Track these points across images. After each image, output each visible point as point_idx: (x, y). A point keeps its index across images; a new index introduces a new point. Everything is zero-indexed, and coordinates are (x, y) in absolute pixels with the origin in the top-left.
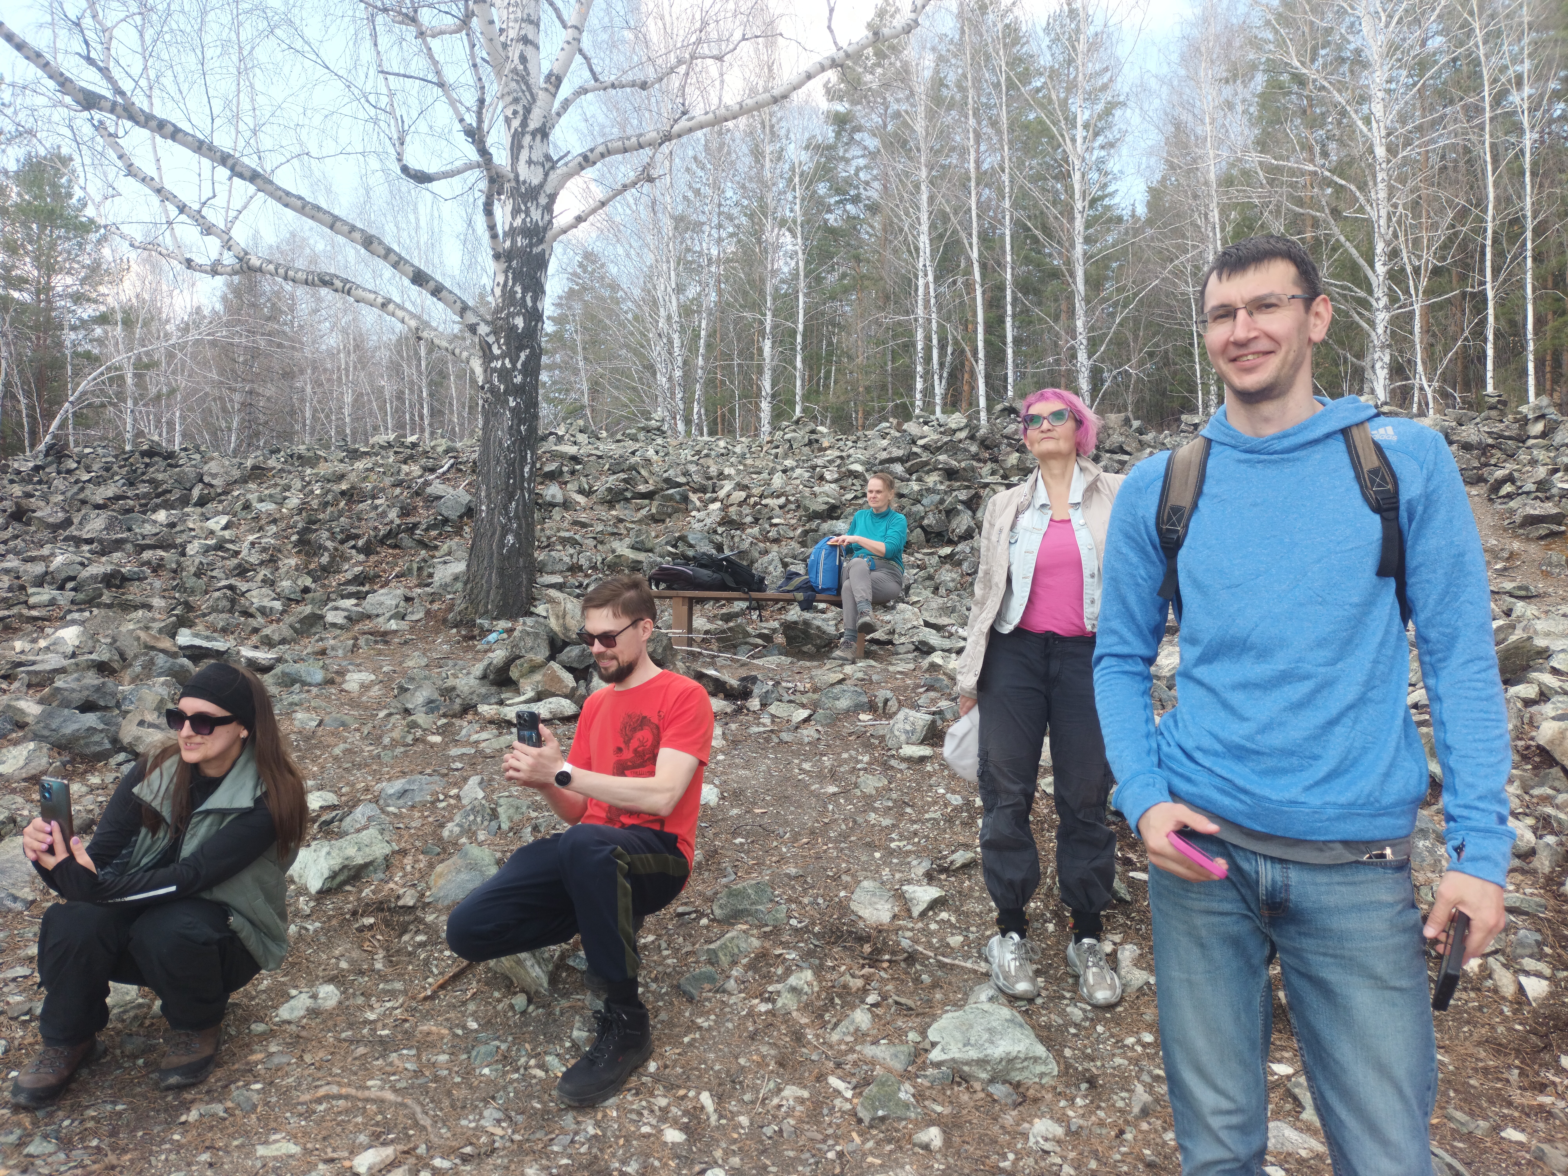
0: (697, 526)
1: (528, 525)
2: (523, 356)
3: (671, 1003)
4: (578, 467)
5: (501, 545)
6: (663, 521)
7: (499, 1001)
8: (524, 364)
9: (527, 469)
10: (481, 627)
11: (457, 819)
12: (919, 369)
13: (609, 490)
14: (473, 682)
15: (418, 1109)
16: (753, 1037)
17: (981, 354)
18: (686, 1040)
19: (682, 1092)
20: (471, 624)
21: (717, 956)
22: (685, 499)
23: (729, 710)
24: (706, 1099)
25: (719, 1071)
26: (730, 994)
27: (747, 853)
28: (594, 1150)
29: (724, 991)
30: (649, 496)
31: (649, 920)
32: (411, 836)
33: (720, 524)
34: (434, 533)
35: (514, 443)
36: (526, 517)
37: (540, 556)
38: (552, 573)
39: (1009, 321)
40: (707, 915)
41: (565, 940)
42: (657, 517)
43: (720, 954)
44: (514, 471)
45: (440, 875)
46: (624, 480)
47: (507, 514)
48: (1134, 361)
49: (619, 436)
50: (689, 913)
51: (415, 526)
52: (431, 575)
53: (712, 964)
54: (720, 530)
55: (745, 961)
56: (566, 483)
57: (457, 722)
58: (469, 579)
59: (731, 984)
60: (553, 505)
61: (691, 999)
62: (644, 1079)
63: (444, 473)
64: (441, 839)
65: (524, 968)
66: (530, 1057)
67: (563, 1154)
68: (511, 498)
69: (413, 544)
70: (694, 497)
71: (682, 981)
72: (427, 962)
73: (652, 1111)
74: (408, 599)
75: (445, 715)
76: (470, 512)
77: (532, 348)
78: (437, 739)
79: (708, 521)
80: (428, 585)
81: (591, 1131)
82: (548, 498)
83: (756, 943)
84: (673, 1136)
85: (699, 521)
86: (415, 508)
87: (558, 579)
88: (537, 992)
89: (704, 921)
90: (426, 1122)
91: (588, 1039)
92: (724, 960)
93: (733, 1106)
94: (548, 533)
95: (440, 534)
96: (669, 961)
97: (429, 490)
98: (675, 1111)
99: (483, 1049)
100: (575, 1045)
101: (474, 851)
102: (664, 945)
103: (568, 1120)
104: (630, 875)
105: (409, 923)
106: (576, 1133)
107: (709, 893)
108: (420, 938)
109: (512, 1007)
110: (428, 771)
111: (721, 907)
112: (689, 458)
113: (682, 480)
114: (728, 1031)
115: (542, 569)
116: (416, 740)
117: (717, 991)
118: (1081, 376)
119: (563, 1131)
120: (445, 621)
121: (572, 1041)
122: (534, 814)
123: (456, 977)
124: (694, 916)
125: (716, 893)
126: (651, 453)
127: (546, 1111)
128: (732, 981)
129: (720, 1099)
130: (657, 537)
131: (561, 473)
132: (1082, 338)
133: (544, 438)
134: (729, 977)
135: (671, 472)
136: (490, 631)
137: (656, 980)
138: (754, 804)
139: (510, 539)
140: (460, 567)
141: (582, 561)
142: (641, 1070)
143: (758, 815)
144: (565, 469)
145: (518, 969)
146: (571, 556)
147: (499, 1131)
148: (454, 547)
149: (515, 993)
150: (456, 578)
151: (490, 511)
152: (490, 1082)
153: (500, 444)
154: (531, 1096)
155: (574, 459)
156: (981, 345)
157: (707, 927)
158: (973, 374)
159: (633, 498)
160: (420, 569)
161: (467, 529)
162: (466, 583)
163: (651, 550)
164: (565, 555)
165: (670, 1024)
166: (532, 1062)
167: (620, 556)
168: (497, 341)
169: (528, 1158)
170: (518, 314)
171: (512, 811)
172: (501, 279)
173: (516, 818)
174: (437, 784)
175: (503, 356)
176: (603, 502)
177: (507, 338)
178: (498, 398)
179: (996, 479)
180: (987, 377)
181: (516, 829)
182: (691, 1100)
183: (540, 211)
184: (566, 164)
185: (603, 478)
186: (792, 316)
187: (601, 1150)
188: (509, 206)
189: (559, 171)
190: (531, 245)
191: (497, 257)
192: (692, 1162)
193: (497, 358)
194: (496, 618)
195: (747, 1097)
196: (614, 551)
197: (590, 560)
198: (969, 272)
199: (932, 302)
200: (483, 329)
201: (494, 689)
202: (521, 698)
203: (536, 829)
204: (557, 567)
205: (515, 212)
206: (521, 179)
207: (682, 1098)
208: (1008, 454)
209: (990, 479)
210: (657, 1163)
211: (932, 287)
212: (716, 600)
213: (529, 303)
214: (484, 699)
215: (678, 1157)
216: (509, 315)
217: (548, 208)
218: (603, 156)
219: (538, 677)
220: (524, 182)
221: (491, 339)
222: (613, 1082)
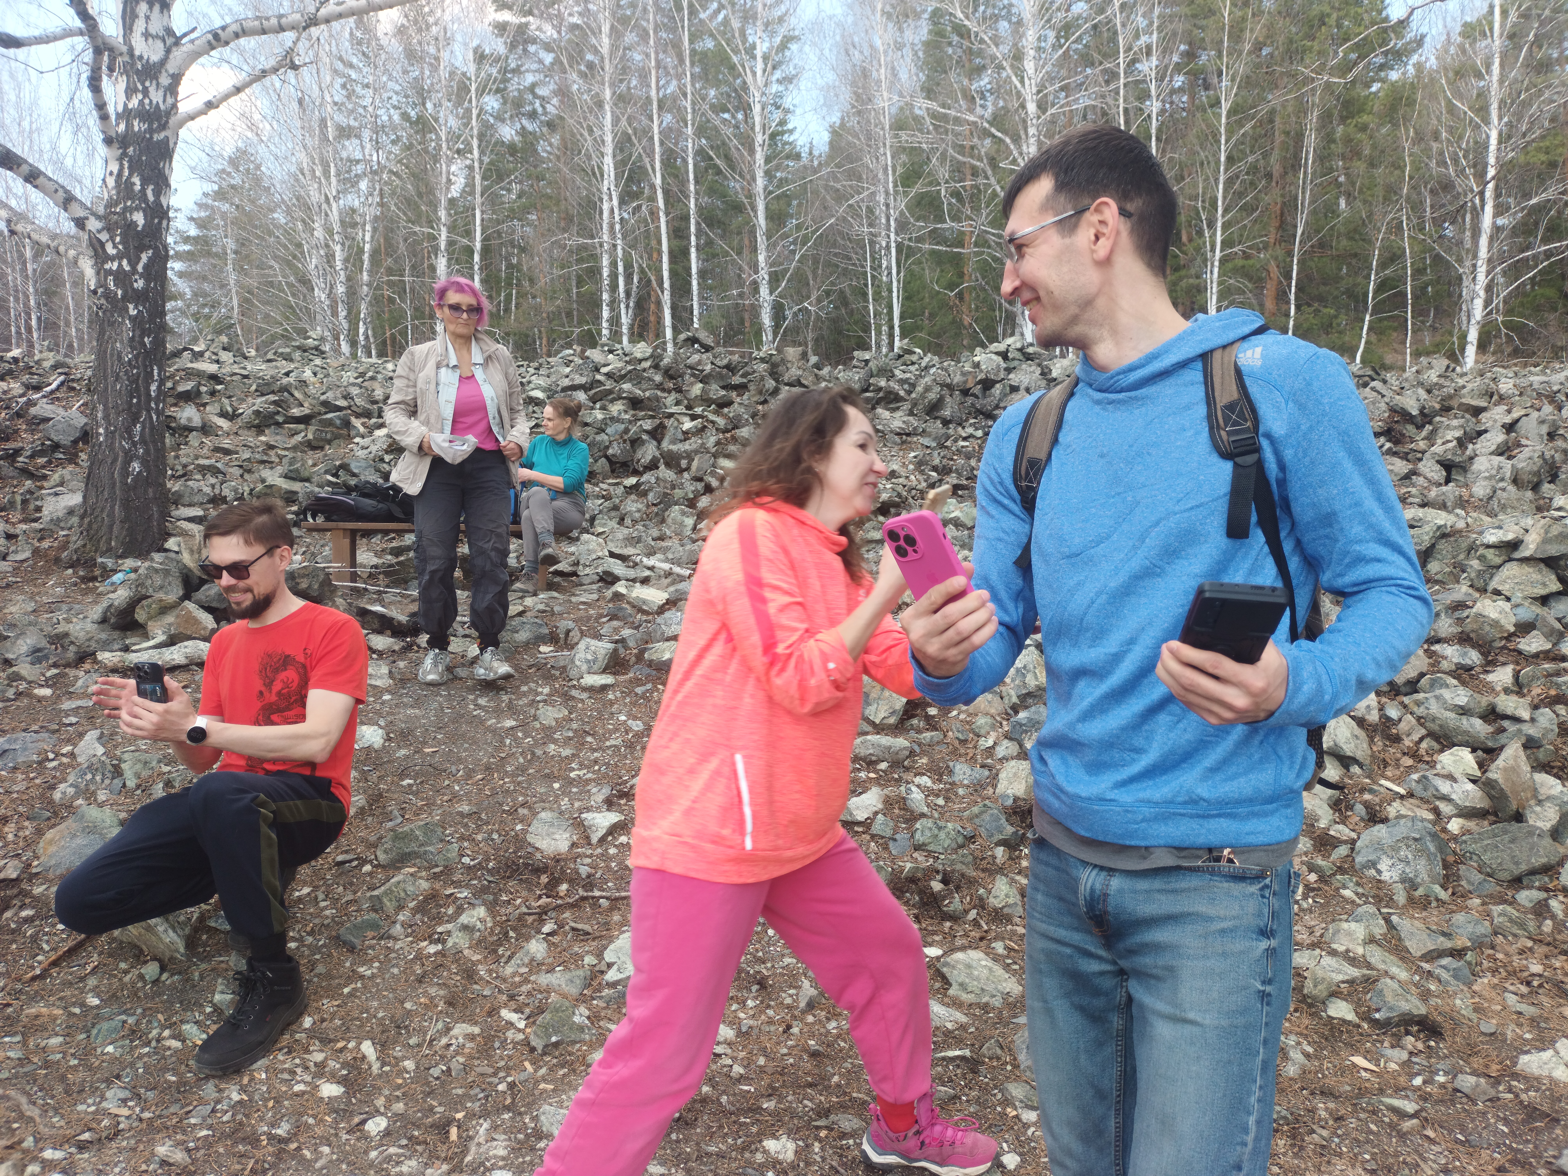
0: (361, 453)
1: (157, 450)
2: (144, 258)
3: (330, 955)
4: (219, 387)
5: (125, 473)
6: (322, 448)
7: (126, 972)
8: (146, 267)
9: (154, 388)
10: (104, 567)
11: (71, 779)
12: (605, 296)
13: (257, 413)
14: (90, 626)
15: (23, 1100)
16: (420, 980)
17: (667, 284)
18: (346, 990)
19: (340, 1045)
20: (91, 564)
21: (381, 902)
22: (347, 424)
23: (396, 648)
24: (367, 1048)
25: (383, 1018)
26: (396, 939)
27: (416, 794)
28: (239, 1117)
29: (389, 937)
30: (304, 420)
31: (304, 871)
32: (13, 801)
33: (386, 451)
34: (41, 461)
35: (136, 357)
36: (154, 442)
37: (174, 486)
38: (190, 505)
39: (693, 250)
40: (371, 862)
41: (205, 900)
42: (314, 443)
43: (385, 900)
44: (137, 389)
45: (51, 842)
46: (275, 403)
47: (131, 438)
48: (813, 298)
49: (270, 356)
50: (350, 861)
51: (17, 452)
52: (38, 509)
53: (376, 911)
54: (388, 459)
55: (412, 905)
56: (205, 405)
57: (72, 672)
58: (85, 512)
59: (397, 929)
60: (190, 429)
61: (352, 949)
62: (297, 1036)
63: (52, 392)
64: (51, 802)
65: (156, 934)
66: (163, 1027)
67: (201, 1126)
68: (135, 419)
69: (15, 473)
70: (357, 423)
71: (342, 931)
72: (35, 939)
73: (307, 1068)
74: (9, 537)
75: (55, 665)
76: (85, 436)
77: (156, 249)
78: (47, 692)
79: (374, 448)
80: (35, 520)
81: (235, 1097)
82: (183, 422)
83: (424, 885)
84: (330, 1090)
85: (363, 448)
86: (16, 431)
87: (198, 512)
88: (172, 959)
89: (367, 868)
90: (33, 1112)
91: (232, 1001)
92: (389, 905)
93: (398, 1052)
94: (184, 460)
95: (49, 462)
96: (327, 912)
97: (33, 411)
98: (331, 1063)
99: (105, 1026)
100: (217, 1010)
101: (93, 812)
102: (321, 896)
103: (209, 1088)
104: (277, 824)
105: (12, 898)
106: (218, 1102)
107: (373, 838)
108: (26, 913)
109: (141, 977)
110: (35, 727)
111: (385, 852)
112: (352, 380)
113: (342, 403)
114: (393, 976)
115: (177, 500)
116: (19, 694)
117: (381, 938)
118: (763, 311)
119: (202, 1102)
120: (57, 560)
121: (214, 1006)
122: (167, 769)
123: (71, 952)
124: (355, 863)
125: (380, 838)
126: (308, 374)
127: (182, 1083)
128: (398, 926)
129: (383, 1046)
130: (314, 465)
131: (199, 393)
132: (764, 274)
133: (177, 354)
134: (394, 922)
135: (330, 395)
136: (115, 571)
137: (311, 933)
138: (425, 743)
139: (136, 466)
140: (76, 499)
141: (226, 492)
142: (294, 1027)
143: (428, 754)
144: (203, 389)
145: (149, 935)
146: (213, 486)
147: (125, 1112)
148: (68, 477)
149: (146, 962)
150: (71, 512)
151: (109, 434)
152: (114, 1060)
153: (120, 358)
154: (165, 1069)
155: (214, 378)
156: (666, 275)
157: (370, 874)
158: (659, 303)
159: (285, 422)
160: (24, 502)
161: (83, 456)
162: (82, 518)
163: (307, 480)
164: (205, 485)
165: (329, 976)
166: (166, 1033)
167: (271, 486)
168: (112, 239)
169: (158, 1137)
170: (137, 209)
171: (139, 766)
172: (114, 167)
173: (145, 774)
174: (46, 742)
175: (119, 257)
176: (249, 426)
177: (124, 236)
178: (116, 305)
179: (681, 409)
180: (674, 308)
181: (144, 786)
182: (351, 1051)
183: (161, 93)
184: (192, 41)
185: (250, 400)
186: (469, 233)
187: (247, 1116)
188: (122, 84)
189: (184, 49)
190: (151, 131)
191: (108, 141)
192: (352, 1114)
193: (112, 259)
194: (122, 557)
195: (413, 1041)
196: (263, 481)
197: (236, 490)
198: (652, 199)
199: (618, 227)
200: (93, 225)
201: (116, 634)
202: (151, 643)
203: (168, 784)
204: (196, 499)
205: (130, 91)
206: (137, 53)
207: (341, 1050)
208: (692, 384)
209: (674, 409)
210: (311, 1121)
211: (616, 211)
212: (386, 532)
213: (151, 198)
214: (106, 646)
215: (336, 1112)
216: (125, 209)
217: (172, 89)
218: (237, 36)
219: (170, 619)
220: (141, 58)
221: (104, 237)
222: (262, 1043)
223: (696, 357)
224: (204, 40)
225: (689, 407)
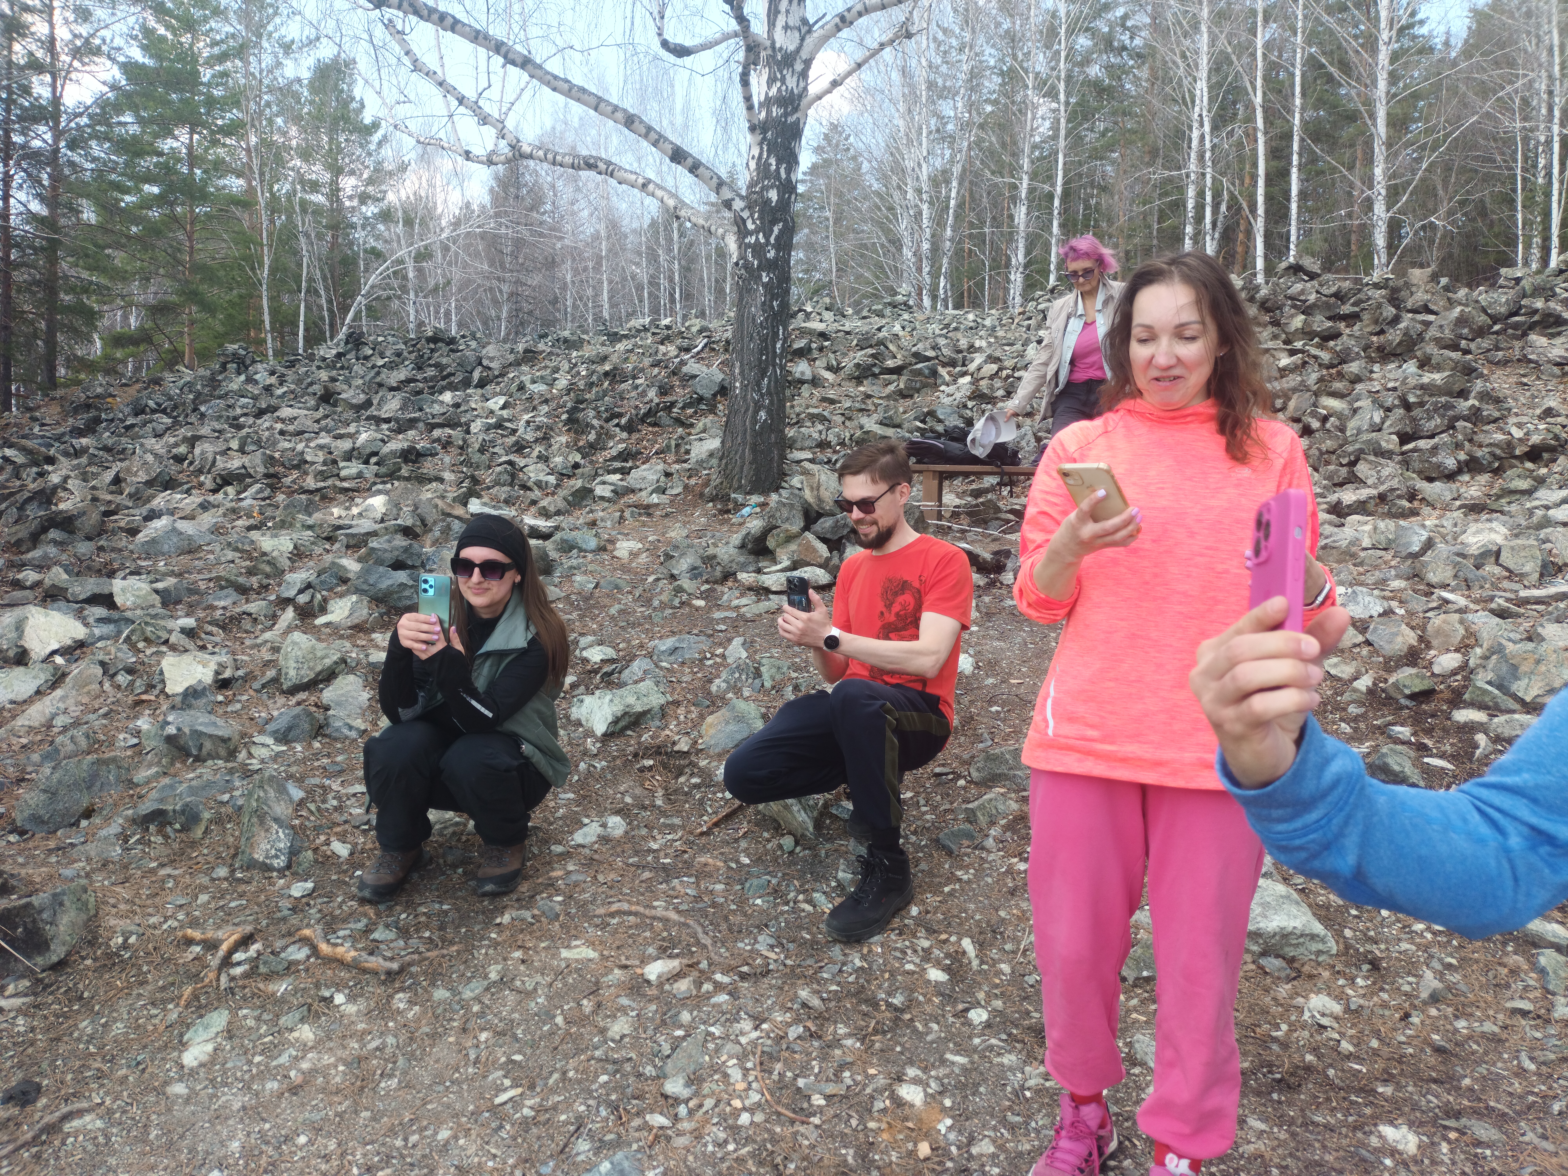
0: (947, 401)
1: (779, 400)
2: (776, 230)
3: (931, 855)
4: (826, 344)
5: (754, 421)
6: (911, 397)
7: (769, 841)
8: (777, 238)
9: (778, 345)
10: (735, 501)
11: (724, 675)
12: (1189, 229)
13: (858, 366)
14: (733, 551)
15: (699, 930)
16: (1012, 892)
17: (1261, 211)
18: (946, 889)
19: (944, 937)
20: (726, 499)
21: (975, 815)
22: (934, 373)
23: (982, 583)
24: (967, 944)
25: (980, 921)
26: (989, 852)
27: (1005, 719)
28: (861, 981)
29: (983, 848)
30: (897, 371)
31: (908, 777)
32: (683, 689)
33: (970, 399)
34: (690, 411)
35: (766, 319)
36: (777, 394)
37: (790, 433)
38: (802, 449)
39: (1294, 171)
40: (965, 777)
41: (828, 790)
42: (905, 392)
43: (979, 814)
44: (766, 348)
45: (711, 726)
46: (873, 356)
47: (760, 390)
48: (1442, 211)
49: (865, 313)
50: (947, 774)
51: (673, 404)
52: (688, 452)
53: (971, 823)
54: (970, 404)
55: (1003, 822)
56: (814, 360)
57: (719, 588)
58: (723, 454)
59: (990, 843)
60: (802, 382)
61: (950, 853)
62: (906, 921)
63: (698, 353)
64: (709, 693)
65: (791, 812)
66: (799, 892)
67: (832, 981)
68: (763, 374)
69: (671, 422)
70: (943, 371)
71: (941, 835)
72: (701, 802)
73: (915, 951)
74: (668, 475)
75: (707, 582)
76: (723, 390)
77: (785, 221)
78: (701, 603)
79: (958, 395)
80: (685, 461)
81: (858, 963)
82: (797, 375)
83: (1014, 806)
84: (936, 975)
85: (948, 395)
86: (672, 387)
87: (809, 455)
88: (804, 836)
89: (962, 782)
90: (707, 941)
91: (852, 880)
92: (982, 820)
93: (994, 953)
94: (797, 409)
95: (696, 412)
96: (928, 817)
97: (685, 369)
98: (936, 952)
99: (755, 882)
100: (840, 885)
101: (741, 705)
102: (922, 802)
103: (836, 951)
104: (898, 731)
105: (684, 767)
106: (844, 964)
107: (966, 756)
108: (695, 780)
109: (780, 847)
110: (695, 631)
111: (978, 770)
112: (937, 332)
113: (931, 353)
114: (988, 885)
115: (791, 445)
116: (682, 603)
117: (976, 848)
118: (1377, 231)
119: (832, 961)
120: (701, 495)
121: (838, 881)
122: (794, 675)
123: (728, 817)
124: (951, 777)
125: (973, 757)
126: (897, 328)
127: (814, 942)
128: (991, 840)
129: (981, 946)
130: (905, 412)
131: (810, 350)
132: (1380, 188)
133: (794, 315)
134: (987, 836)
135: (920, 346)
136: (744, 505)
137: (915, 833)
138: (1010, 675)
139: (763, 415)
140: (715, 444)
141: (831, 438)
142: (903, 913)
143: (1013, 685)
144: (814, 346)
145: (786, 813)
146: (820, 432)
147: (773, 956)
148: (709, 425)
149: (783, 835)
150: (711, 455)
151: (744, 387)
152: (762, 912)
153: (754, 320)
154: (801, 928)
155: (823, 335)
156: (1260, 199)
157: (964, 788)
158: (1249, 233)
159: (881, 373)
160: (678, 446)
161: (720, 406)
162: (721, 459)
163: (899, 426)
164: (814, 431)
165: (930, 873)
166: (801, 897)
167: (868, 432)
168: (752, 215)
169: (800, 982)
170: (772, 187)
171: (774, 670)
172: (756, 152)
173: (778, 677)
174: (704, 644)
175: (757, 231)
176: (851, 378)
177: (761, 212)
178: (752, 274)
179: (1279, 344)
180: (1268, 236)
181: (778, 688)
182: (953, 944)
183: (795, 79)
184: (822, 27)
185: (851, 354)
186: (1050, 178)
187: (868, 981)
188: (765, 77)
189: (815, 35)
190: (786, 115)
191: (752, 129)
192: (956, 1001)
193: (751, 233)
194: (750, 493)
195: (1008, 947)
196: (862, 427)
197: (838, 436)
198: (1250, 119)
199: (1208, 155)
200: (738, 204)
201: (752, 558)
202: (779, 567)
203: (796, 688)
204: (808, 443)
205: (771, 81)
206: (778, 45)
207: (945, 941)
208: (1292, 316)
209: (1270, 344)
210: (921, 998)
211: (1207, 138)
212: (966, 475)
213: (783, 175)
214: (743, 567)
215: (942, 995)
216: (762, 189)
217: (804, 75)
218: (860, 14)
219: (793, 547)
220: (781, 49)
221: (745, 214)
222: (877, 921)
223: (1299, 286)
224: (833, 23)
225: (1287, 342)
